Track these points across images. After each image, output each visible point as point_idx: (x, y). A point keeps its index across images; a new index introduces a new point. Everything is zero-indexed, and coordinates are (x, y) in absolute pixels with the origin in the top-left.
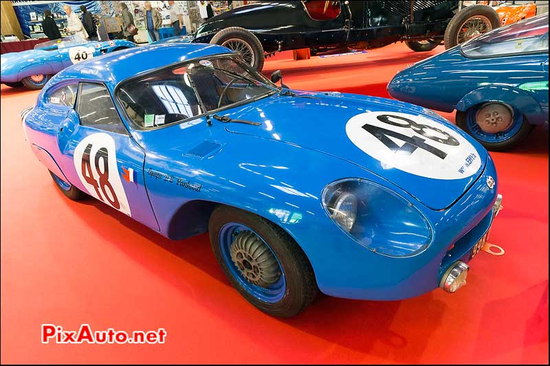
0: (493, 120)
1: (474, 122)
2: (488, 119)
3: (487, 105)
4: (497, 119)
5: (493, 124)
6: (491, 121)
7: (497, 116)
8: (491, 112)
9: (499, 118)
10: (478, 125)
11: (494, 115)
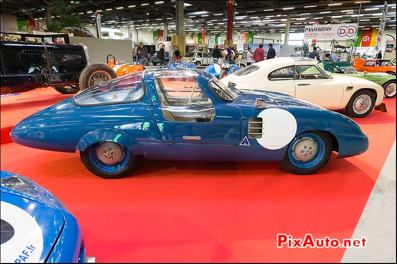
0: (109, 155)
1: (96, 157)
2: (105, 154)
3: (102, 144)
4: (112, 153)
5: (110, 158)
6: (108, 156)
7: (111, 151)
8: (106, 149)
9: (113, 153)
10: (99, 160)
11: (108, 150)
